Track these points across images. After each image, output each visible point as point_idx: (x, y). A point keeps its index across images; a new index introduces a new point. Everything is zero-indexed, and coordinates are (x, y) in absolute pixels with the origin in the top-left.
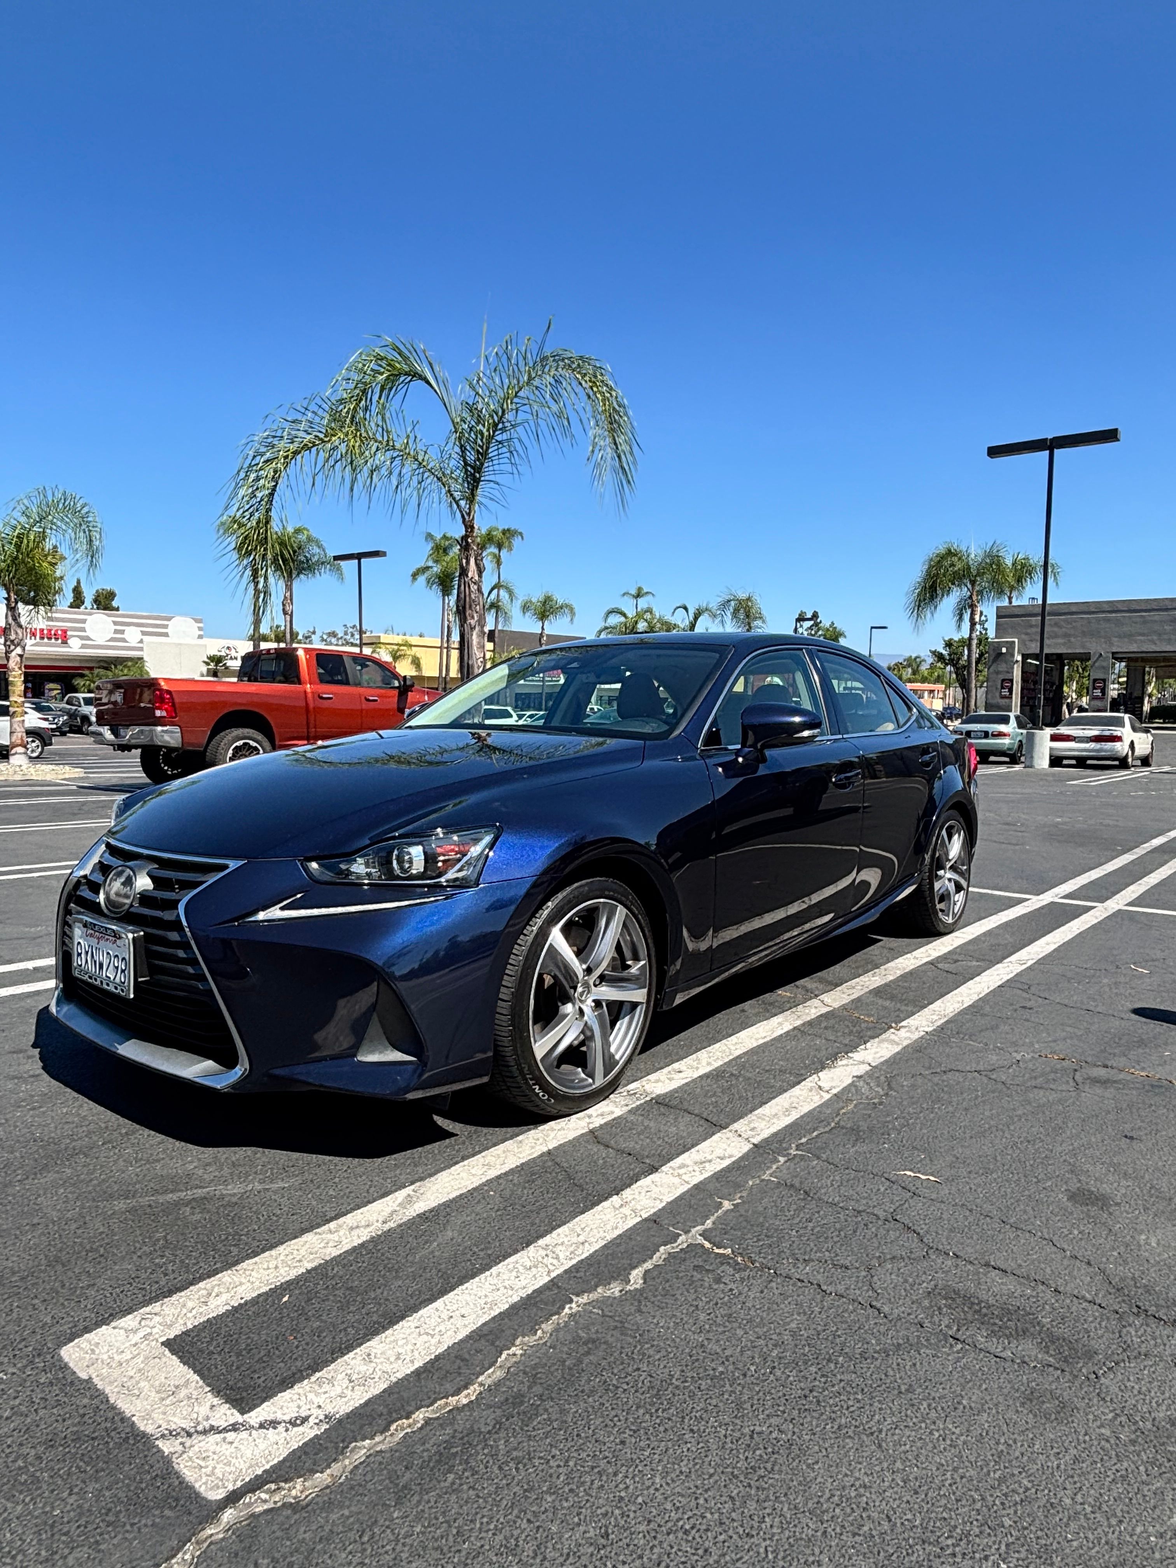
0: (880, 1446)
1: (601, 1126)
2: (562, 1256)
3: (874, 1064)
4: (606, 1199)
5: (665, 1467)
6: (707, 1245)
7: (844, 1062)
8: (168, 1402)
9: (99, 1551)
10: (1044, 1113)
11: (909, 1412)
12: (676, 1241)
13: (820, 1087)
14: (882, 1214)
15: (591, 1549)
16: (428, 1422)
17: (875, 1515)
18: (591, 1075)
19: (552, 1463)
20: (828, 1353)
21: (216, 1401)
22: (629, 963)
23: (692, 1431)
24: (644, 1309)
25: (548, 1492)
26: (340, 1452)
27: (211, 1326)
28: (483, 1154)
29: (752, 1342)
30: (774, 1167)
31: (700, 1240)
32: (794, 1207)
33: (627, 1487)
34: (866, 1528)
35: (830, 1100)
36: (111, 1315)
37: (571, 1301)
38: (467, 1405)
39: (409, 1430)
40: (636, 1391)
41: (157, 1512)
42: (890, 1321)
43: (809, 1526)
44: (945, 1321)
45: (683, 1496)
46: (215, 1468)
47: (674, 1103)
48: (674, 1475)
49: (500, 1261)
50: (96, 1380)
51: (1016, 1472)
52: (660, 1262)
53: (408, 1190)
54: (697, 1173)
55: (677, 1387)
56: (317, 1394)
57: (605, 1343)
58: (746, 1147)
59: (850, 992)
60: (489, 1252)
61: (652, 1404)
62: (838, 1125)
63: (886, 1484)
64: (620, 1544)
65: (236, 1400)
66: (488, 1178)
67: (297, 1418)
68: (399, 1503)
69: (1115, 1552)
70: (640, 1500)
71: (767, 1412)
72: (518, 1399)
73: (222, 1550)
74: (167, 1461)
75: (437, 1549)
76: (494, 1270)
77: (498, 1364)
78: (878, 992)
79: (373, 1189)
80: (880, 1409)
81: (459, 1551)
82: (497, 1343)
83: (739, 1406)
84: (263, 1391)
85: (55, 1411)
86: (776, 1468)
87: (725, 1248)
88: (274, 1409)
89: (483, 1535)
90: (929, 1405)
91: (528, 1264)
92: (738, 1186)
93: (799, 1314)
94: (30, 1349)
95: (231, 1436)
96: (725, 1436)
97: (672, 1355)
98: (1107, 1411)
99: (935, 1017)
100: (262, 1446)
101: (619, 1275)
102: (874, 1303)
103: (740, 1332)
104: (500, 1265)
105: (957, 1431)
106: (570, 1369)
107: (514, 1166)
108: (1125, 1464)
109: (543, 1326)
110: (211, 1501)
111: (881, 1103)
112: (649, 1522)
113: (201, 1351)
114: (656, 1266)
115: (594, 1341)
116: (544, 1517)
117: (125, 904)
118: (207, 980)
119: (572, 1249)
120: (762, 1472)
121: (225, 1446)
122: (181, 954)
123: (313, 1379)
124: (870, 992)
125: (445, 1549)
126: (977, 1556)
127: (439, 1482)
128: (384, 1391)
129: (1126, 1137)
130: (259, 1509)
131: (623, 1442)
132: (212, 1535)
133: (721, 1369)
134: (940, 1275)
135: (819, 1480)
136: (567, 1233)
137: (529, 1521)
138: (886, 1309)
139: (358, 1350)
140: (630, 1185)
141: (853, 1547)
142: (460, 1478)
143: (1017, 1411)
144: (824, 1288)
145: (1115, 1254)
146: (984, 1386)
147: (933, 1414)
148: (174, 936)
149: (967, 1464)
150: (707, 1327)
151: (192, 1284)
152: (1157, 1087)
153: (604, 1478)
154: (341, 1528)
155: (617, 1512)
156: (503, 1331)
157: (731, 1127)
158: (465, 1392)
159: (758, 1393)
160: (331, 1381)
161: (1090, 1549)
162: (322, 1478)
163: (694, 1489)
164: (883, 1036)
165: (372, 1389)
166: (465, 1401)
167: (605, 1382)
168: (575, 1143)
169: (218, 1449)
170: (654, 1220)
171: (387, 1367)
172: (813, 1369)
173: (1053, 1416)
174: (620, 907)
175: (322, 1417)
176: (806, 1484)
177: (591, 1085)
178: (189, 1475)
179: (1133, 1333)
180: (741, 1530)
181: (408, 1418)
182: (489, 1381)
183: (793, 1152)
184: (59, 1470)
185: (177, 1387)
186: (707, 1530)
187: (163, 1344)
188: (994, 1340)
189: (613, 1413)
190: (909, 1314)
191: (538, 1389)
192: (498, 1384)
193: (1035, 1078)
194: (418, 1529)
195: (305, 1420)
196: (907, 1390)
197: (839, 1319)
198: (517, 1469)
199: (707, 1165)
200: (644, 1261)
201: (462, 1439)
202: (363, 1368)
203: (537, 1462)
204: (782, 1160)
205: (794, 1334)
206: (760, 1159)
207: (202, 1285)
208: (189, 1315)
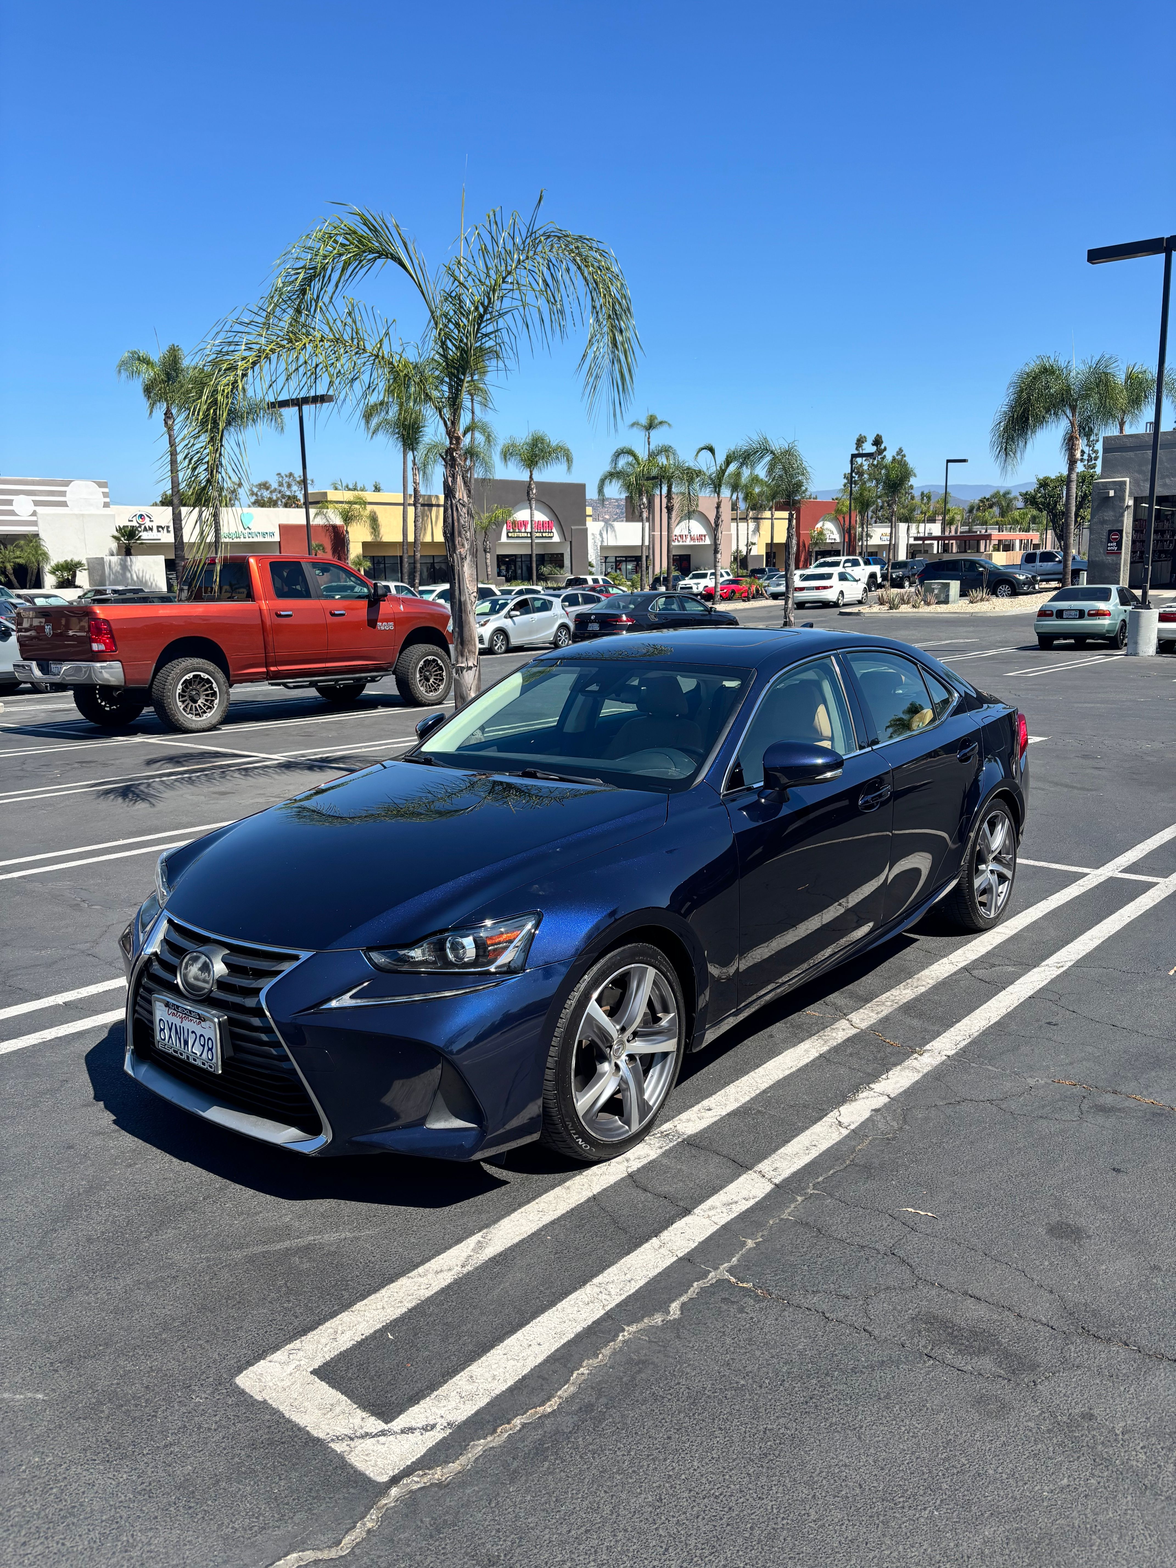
0: (860, 1438)
1: (639, 1170)
2: (613, 1292)
3: (892, 1096)
4: (647, 1241)
5: (701, 1454)
6: (733, 1280)
7: (865, 1094)
8: (328, 1416)
9: (313, 1514)
10: (1043, 1145)
11: (885, 1413)
12: (706, 1277)
13: (840, 1123)
14: (882, 1249)
15: (651, 1509)
16: (524, 1426)
17: (851, 1484)
18: (628, 1123)
19: (618, 1453)
20: (826, 1369)
21: (364, 1415)
22: (659, 1015)
23: (720, 1429)
24: (682, 1336)
25: (617, 1473)
26: (463, 1449)
27: (344, 1356)
28: (537, 1201)
29: (767, 1360)
30: (793, 1206)
31: (727, 1275)
32: (807, 1244)
33: (674, 1469)
34: (843, 1493)
35: (847, 1136)
36: (264, 1351)
37: (623, 1330)
38: (551, 1412)
39: (511, 1432)
40: (678, 1400)
41: (345, 1490)
42: (878, 1342)
43: (804, 1492)
44: (923, 1342)
45: (714, 1474)
46: (376, 1461)
47: (705, 1143)
48: (707, 1460)
49: (564, 1298)
50: (270, 1402)
51: (958, 1454)
52: (694, 1296)
53: (478, 1237)
54: (725, 1215)
55: (709, 1397)
56: (438, 1407)
57: (652, 1363)
58: (769, 1187)
59: (879, 1009)
60: (553, 1290)
61: (690, 1410)
62: (853, 1164)
63: (862, 1464)
64: (670, 1505)
65: (379, 1414)
66: (544, 1223)
67: (427, 1426)
68: (512, 1481)
69: (1016, 1502)
70: (683, 1477)
71: (777, 1415)
72: (589, 1408)
73: (395, 1512)
74: (341, 1457)
75: (544, 1510)
76: (559, 1306)
77: (571, 1382)
78: (908, 1008)
79: (447, 1236)
80: (863, 1411)
81: (559, 1511)
82: (569, 1365)
83: (756, 1410)
84: (397, 1406)
85: (247, 1424)
86: (782, 1454)
87: (748, 1282)
88: (409, 1419)
89: (574, 1501)
90: (901, 1408)
91: (587, 1300)
92: (760, 1225)
93: (805, 1338)
94: (211, 1379)
95: (382, 1439)
96: (745, 1432)
97: (704, 1372)
98: (1036, 1409)
99: (959, 1038)
100: (407, 1446)
101: (661, 1307)
102: (867, 1328)
103: (758, 1353)
104: (564, 1302)
105: (919, 1426)
106: (626, 1384)
107: (564, 1212)
108: (1039, 1446)
109: (603, 1351)
110: (379, 1483)
111: (894, 1139)
112: (690, 1491)
113: (342, 1377)
114: (691, 1299)
115: (644, 1362)
116: (615, 1489)
117: (204, 989)
118: (290, 1060)
119: (621, 1286)
120: (771, 1457)
121: (380, 1447)
122: (264, 1037)
123: (433, 1396)
124: (900, 1008)
125: (549, 1510)
126: (919, 1508)
127: (539, 1468)
128: (488, 1404)
129: (1114, 1169)
130: (415, 1487)
131: (669, 1438)
132: (386, 1504)
133: (742, 1382)
134: (924, 1303)
135: (813, 1461)
136: (616, 1272)
137: (605, 1492)
138: (876, 1333)
139: (462, 1373)
140: (666, 1228)
141: (833, 1504)
142: (553, 1465)
143: (967, 1411)
144: (828, 1315)
145: (1076, 1283)
146: (945, 1393)
147: (903, 1414)
148: (256, 1022)
149: (922, 1449)
150: (732, 1349)
151: (320, 1324)
152: (1157, 1115)
153: (657, 1463)
154: (474, 1499)
155: (667, 1485)
156: (572, 1355)
157: (756, 1168)
158: (549, 1403)
159: (770, 1400)
160: (446, 1397)
161: (999, 1501)
162: (454, 1467)
163: (722, 1469)
164: (906, 1063)
165: (478, 1403)
166: (549, 1410)
167: (654, 1393)
168: (615, 1188)
169: (375, 1448)
170: (688, 1259)
171: (488, 1386)
172: (814, 1381)
173: (994, 1414)
174: (650, 968)
175: (446, 1425)
176: (803, 1464)
177: (627, 1131)
178: (360, 1466)
179: (1073, 1349)
180: (755, 1495)
181: (509, 1423)
182: (566, 1395)
183: (810, 1191)
184: (266, 1464)
185: (332, 1405)
186: (731, 1496)
187: (311, 1373)
188: (960, 1357)
189: (661, 1417)
190: (894, 1337)
191: (603, 1400)
192: (573, 1397)
193: (1043, 1107)
194: (529, 1498)
195: (433, 1427)
196: (885, 1397)
197: (837, 1341)
198: (594, 1458)
199: (733, 1206)
200: (681, 1295)
201: (551, 1437)
202: (469, 1387)
203: (607, 1452)
204: (800, 1199)
205: (801, 1354)
206: (779, 1199)
207: (328, 1324)
208: (325, 1349)
